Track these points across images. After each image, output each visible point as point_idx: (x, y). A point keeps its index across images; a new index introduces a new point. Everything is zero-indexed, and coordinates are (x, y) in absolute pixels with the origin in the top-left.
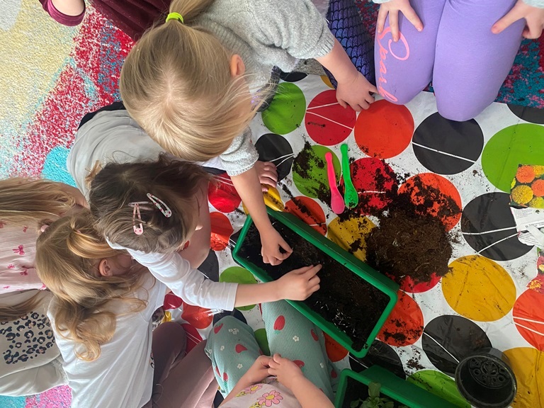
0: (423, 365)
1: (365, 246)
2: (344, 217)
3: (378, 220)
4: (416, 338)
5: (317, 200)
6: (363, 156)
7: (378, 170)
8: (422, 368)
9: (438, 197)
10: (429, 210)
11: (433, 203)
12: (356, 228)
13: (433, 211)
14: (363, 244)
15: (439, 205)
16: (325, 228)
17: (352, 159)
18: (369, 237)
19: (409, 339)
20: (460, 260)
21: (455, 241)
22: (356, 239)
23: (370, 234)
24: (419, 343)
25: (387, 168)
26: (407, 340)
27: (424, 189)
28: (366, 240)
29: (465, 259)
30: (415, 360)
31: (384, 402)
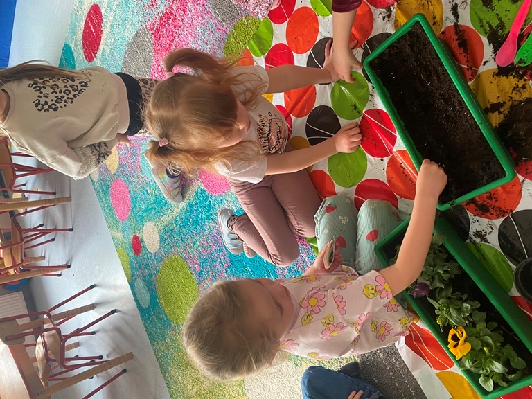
0: (489, 240)
1: (506, 112)
2: (503, 71)
4: (498, 216)
5: (485, 40)
8: (486, 241)
12: (509, 89)
14: (505, 110)
16: (475, 74)
18: (517, 106)
19: (491, 214)
22: (501, 100)
23: (521, 102)
24: (498, 222)
28: (511, 107)
30: (483, 233)
31: (440, 252)
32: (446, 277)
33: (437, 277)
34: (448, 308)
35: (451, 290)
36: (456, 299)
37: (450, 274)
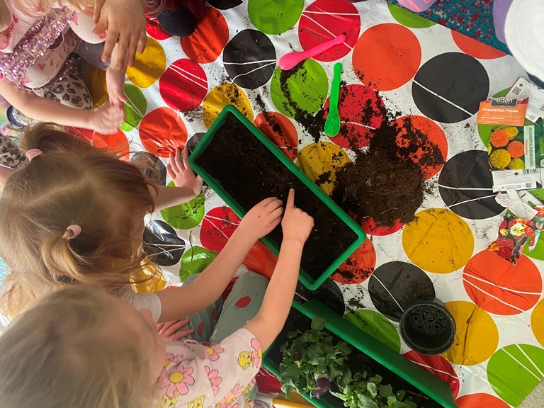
0: (364, 305)
1: (334, 180)
3: (355, 155)
4: (363, 278)
5: (293, 121)
6: (357, 82)
7: (369, 102)
8: (363, 307)
9: (424, 143)
10: (411, 155)
11: (417, 149)
12: (329, 159)
13: (416, 157)
14: (333, 177)
15: (422, 152)
16: (296, 153)
17: (343, 83)
18: (341, 172)
19: (357, 278)
20: (429, 211)
21: (429, 192)
22: (326, 171)
23: (343, 168)
24: (365, 283)
25: (379, 101)
26: (354, 279)
27: (413, 132)
28: (337, 174)
29: (434, 211)
30: (357, 299)
31: (325, 336)
32: (340, 361)
33: (331, 366)
34: (355, 395)
35: (350, 374)
36: (358, 381)
37: (343, 356)
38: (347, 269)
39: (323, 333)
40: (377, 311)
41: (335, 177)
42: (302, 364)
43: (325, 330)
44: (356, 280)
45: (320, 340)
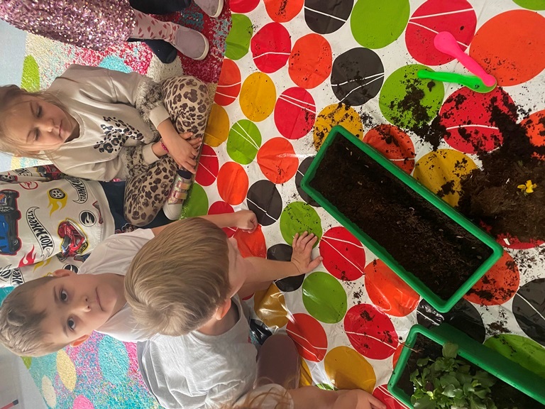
0: (509, 329)
1: (459, 190)
4: (505, 299)
7: (494, 100)
8: (507, 331)
12: (451, 168)
14: (457, 187)
16: (413, 164)
18: (467, 180)
22: (448, 180)
23: (469, 176)
24: (508, 305)
26: (494, 300)
28: (462, 183)
30: (499, 324)
31: (460, 365)
32: (480, 394)
33: (471, 399)
37: (485, 389)
38: (484, 289)
39: (458, 361)
40: (527, 336)
41: (460, 186)
42: (436, 395)
43: (458, 357)
44: (496, 301)
45: (455, 369)
